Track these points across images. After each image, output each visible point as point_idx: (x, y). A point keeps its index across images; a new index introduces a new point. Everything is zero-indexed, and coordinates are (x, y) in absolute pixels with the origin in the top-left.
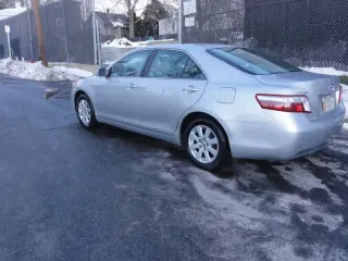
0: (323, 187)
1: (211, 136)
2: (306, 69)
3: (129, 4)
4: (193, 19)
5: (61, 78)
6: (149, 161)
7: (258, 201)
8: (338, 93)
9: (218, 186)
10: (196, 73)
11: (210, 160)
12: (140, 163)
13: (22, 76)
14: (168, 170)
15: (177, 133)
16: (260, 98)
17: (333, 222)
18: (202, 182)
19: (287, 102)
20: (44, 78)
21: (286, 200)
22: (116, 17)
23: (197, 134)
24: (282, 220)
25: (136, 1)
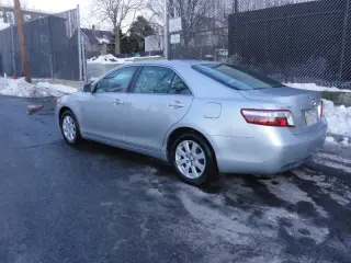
0: (309, 200)
1: (198, 151)
2: (289, 85)
3: (115, 22)
4: (178, 36)
5: (45, 94)
6: (136, 178)
7: (246, 215)
8: (319, 108)
9: (205, 201)
10: (182, 89)
11: (197, 175)
12: (127, 179)
13: (5, 92)
14: (155, 186)
15: (164, 149)
16: (245, 113)
17: (319, 234)
18: (189, 198)
19: (272, 117)
20: (27, 95)
21: (273, 214)
22: (101, 34)
23: (184, 149)
24: (270, 233)
25: (122, 19)
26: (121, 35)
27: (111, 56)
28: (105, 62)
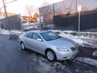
20: (9, 34)
27: (29, 23)
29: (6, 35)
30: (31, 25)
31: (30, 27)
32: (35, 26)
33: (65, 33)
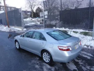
3: (32, 9)
4: (47, 16)
5: (13, 31)
6: (33, 61)
11: (48, 61)
12: (31, 62)
13: (3, 30)
14: (37, 64)
15: (40, 54)
16: (59, 47)
18: (46, 68)
20: (8, 31)
22: (28, 12)
23: (45, 54)
25: (33, 8)
26: (33, 12)
27: (31, 18)
28: (29, 20)
29: (5, 32)
30: (33, 21)
31: (31, 24)
32: (37, 22)
33: (74, 32)
